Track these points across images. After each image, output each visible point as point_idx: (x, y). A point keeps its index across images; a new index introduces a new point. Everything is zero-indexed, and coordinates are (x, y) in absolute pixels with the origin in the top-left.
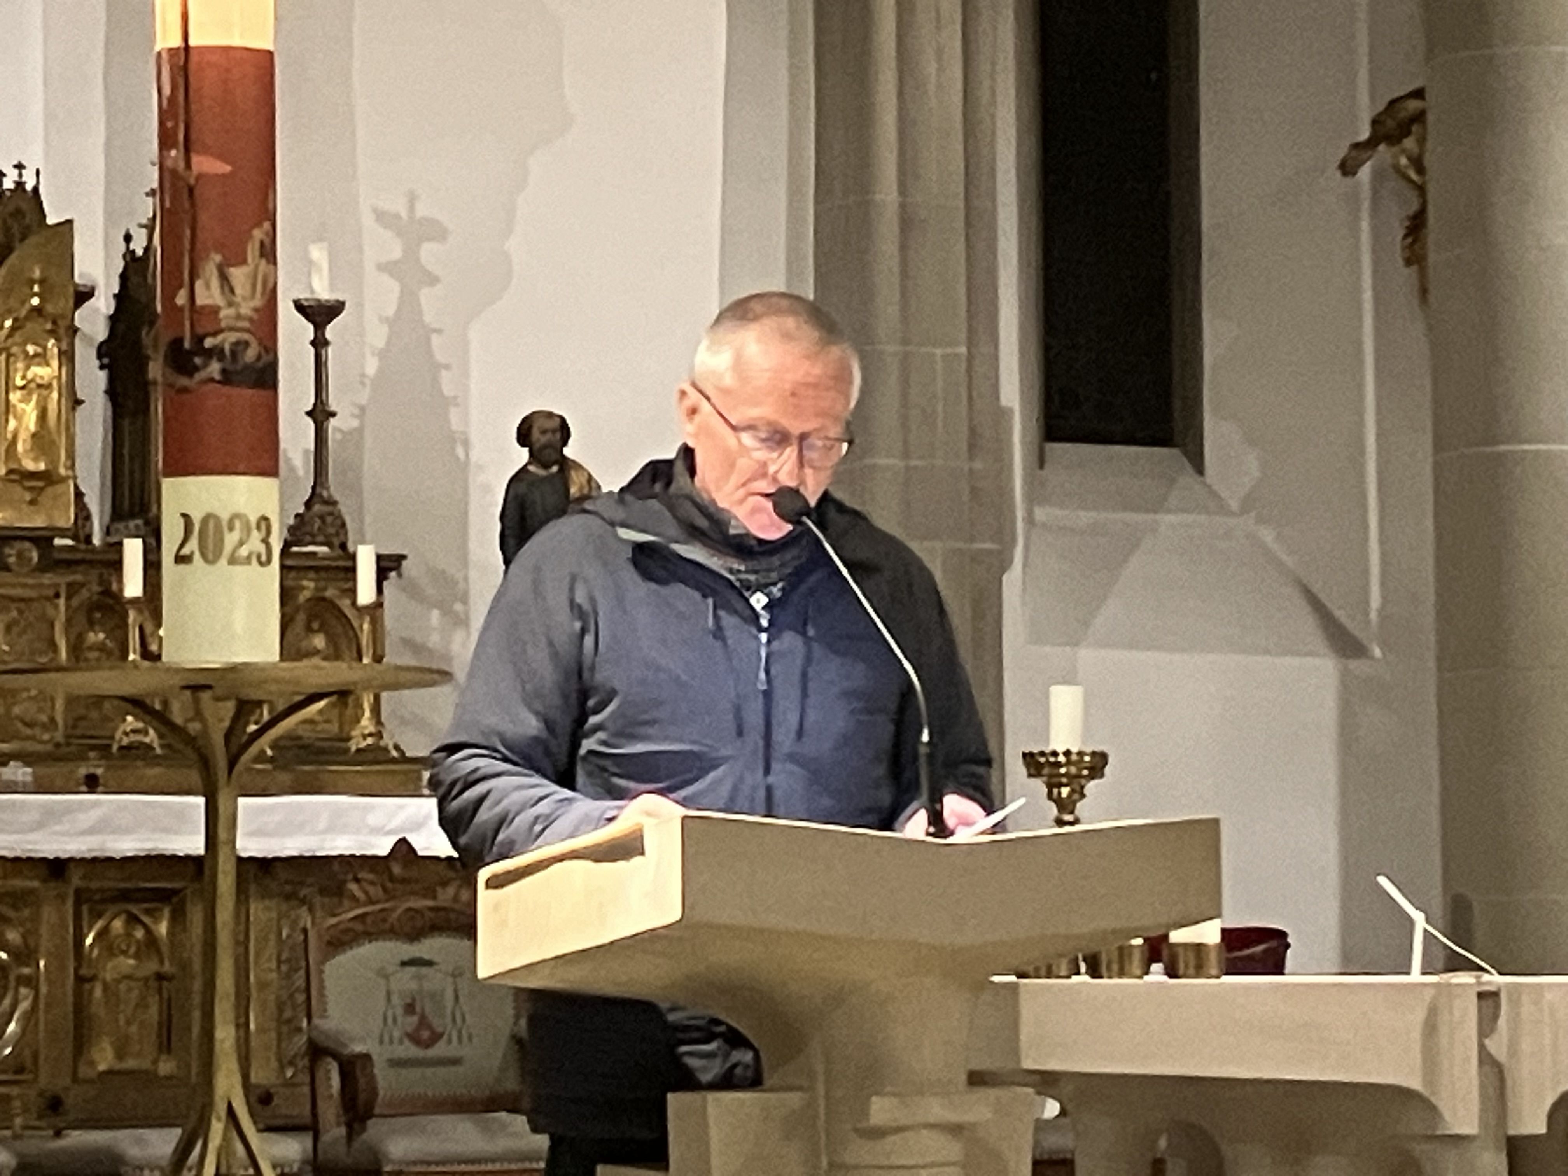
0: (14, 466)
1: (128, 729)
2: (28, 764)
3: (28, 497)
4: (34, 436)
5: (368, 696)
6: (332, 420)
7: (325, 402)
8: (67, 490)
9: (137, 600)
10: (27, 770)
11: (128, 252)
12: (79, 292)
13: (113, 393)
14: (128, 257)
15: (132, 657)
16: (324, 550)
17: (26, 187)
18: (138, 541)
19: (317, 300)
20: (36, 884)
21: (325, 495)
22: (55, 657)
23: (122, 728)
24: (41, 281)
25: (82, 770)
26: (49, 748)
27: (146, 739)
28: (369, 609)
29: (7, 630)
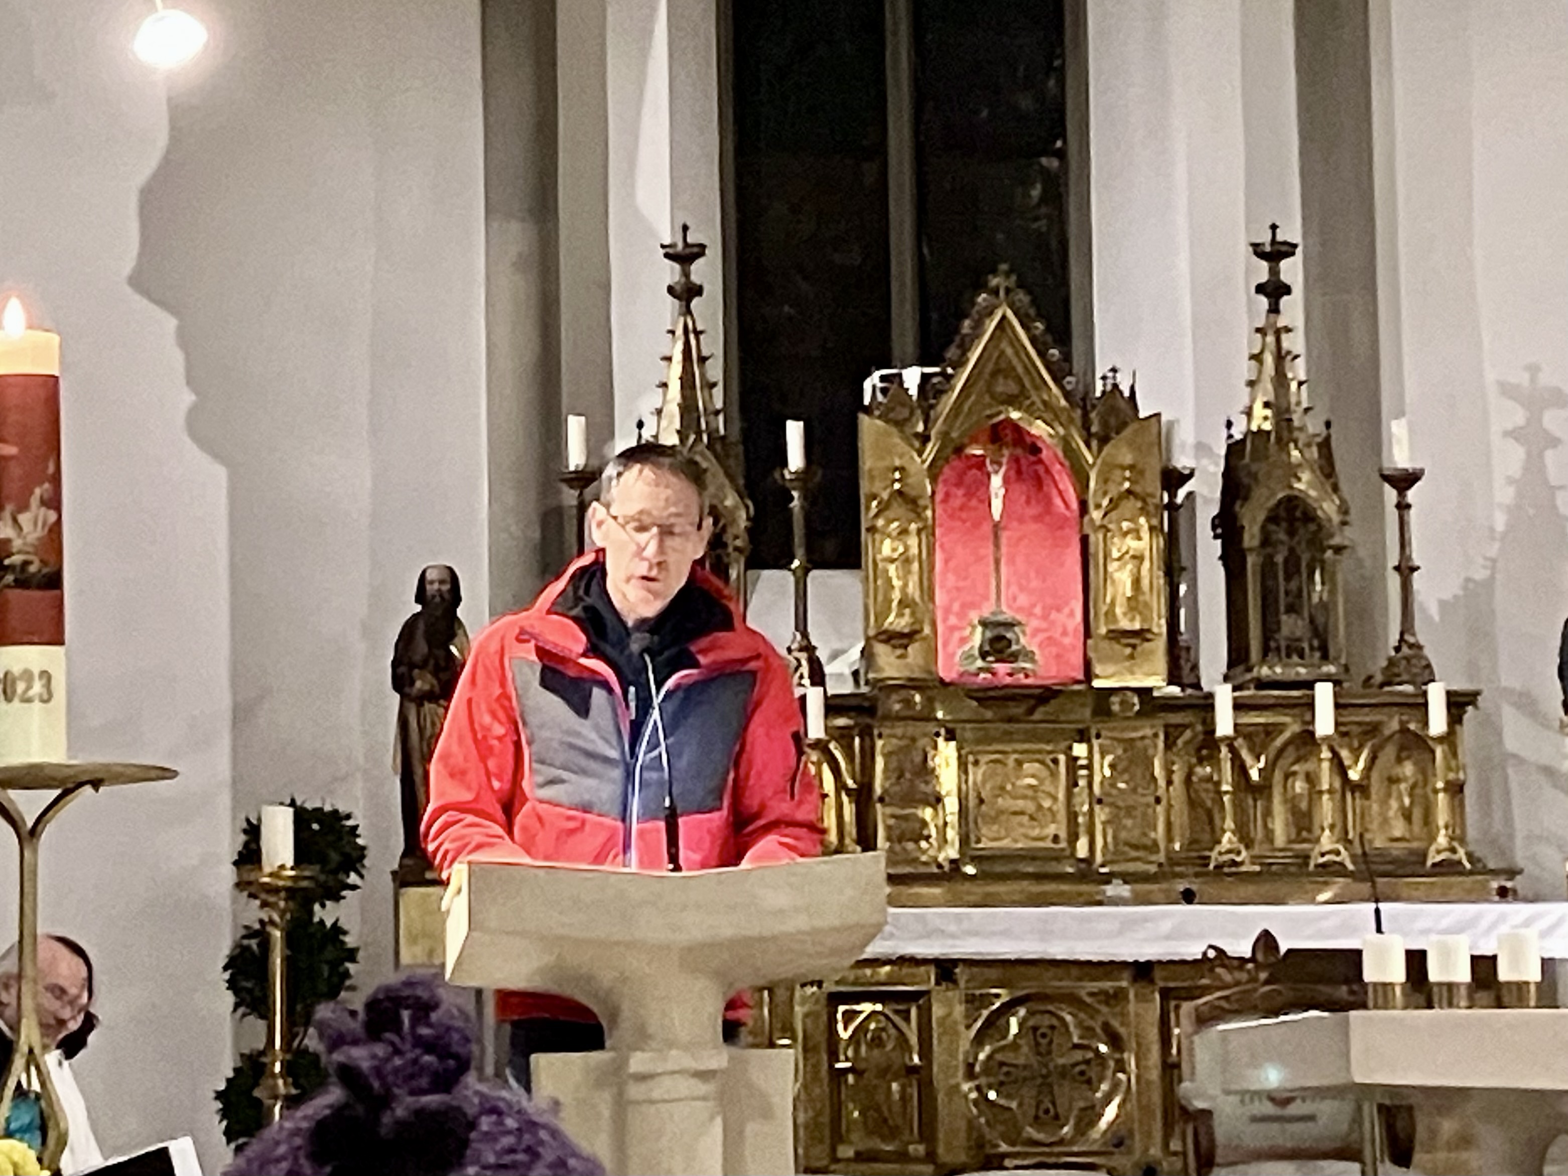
0: (1112, 627)
1: (1223, 850)
2: (1128, 882)
3: (1128, 651)
4: (1129, 599)
5: (1442, 816)
6: (1416, 574)
7: (1410, 558)
8: (1160, 645)
9: (1227, 738)
10: (1127, 887)
11: (1230, 436)
12: (1181, 474)
13: (1224, 558)
14: (1230, 441)
15: (1225, 787)
16: (1408, 688)
17: (1121, 387)
18: (1229, 687)
19: (1396, 469)
20: (1124, 984)
21: (1411, 640)
22: (1156, 789)
23: (1218, 848)
24: (1131, 467)
25: (1181, 886)
26: (1153, 869)
27: (1238, 859)
28: (1440, 740)
29: (1112, 766)
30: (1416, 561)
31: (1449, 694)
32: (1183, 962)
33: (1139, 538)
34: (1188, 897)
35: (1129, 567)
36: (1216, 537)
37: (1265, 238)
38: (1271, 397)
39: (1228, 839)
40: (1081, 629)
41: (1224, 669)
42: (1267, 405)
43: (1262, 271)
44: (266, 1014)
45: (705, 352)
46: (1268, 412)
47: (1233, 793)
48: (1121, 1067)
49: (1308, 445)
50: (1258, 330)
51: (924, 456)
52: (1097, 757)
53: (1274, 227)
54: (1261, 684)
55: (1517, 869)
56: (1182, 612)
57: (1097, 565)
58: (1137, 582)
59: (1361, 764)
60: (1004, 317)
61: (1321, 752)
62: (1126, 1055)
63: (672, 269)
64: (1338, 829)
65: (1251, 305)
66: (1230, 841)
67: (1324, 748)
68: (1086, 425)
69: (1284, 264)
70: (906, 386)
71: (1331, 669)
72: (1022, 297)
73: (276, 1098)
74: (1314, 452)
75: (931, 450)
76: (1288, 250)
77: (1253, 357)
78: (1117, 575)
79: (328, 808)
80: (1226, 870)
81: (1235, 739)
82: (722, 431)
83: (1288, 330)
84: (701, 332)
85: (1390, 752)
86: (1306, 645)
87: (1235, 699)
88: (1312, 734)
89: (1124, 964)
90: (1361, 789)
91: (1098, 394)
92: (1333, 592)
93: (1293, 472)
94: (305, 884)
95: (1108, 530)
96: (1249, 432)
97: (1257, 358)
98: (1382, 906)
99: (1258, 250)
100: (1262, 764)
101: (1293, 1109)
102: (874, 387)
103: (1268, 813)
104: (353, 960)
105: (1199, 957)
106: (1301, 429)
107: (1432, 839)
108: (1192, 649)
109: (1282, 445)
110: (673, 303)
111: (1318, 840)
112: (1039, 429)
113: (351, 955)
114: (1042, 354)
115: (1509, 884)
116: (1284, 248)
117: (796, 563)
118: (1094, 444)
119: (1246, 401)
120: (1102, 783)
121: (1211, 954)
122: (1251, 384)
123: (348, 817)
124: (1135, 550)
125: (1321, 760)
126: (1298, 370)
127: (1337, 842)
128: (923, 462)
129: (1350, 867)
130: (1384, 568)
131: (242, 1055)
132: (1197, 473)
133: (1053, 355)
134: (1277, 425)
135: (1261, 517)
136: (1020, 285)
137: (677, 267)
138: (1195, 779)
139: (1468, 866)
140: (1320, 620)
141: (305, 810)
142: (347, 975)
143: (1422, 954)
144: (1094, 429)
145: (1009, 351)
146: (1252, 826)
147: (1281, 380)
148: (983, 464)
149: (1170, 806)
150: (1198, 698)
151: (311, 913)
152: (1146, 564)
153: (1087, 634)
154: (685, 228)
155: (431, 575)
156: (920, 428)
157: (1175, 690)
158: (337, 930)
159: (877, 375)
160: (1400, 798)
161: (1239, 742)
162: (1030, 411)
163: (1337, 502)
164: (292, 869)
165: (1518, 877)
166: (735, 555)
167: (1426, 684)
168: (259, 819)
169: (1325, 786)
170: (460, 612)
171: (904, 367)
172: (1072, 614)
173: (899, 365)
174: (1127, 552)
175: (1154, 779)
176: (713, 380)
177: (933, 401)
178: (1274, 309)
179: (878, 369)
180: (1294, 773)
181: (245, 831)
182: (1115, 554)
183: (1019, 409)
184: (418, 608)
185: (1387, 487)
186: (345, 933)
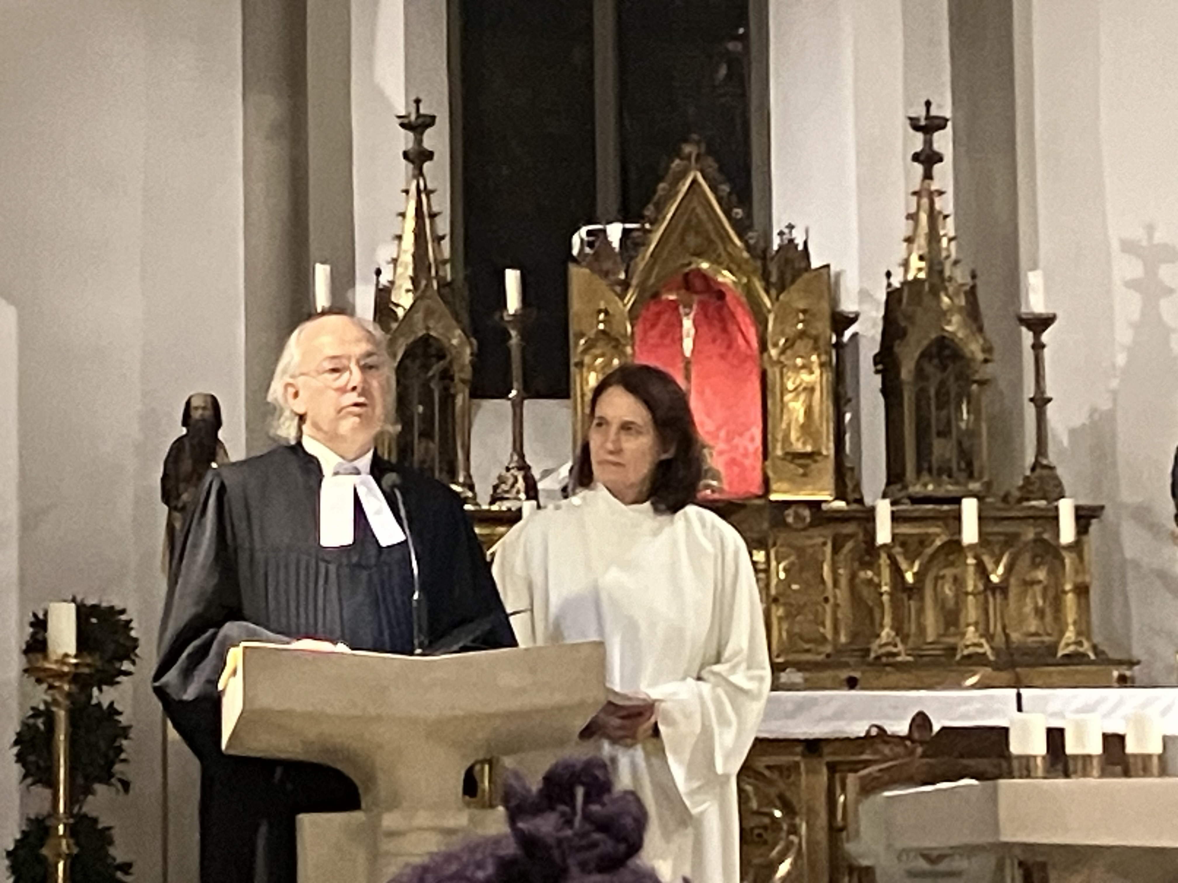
0: (788, 450)
1: (882, 644)
2: (799, 670)
3: (801, 471)
4: (803, 426)
5: (1071, 613)
6: (1049, 406)
7: (1043, 392)
8: (830, 465)
9: (885, 546)
10: (800, 674)
11: (889, 285)
12: (847, 318)
13: (885, 391)
14: (889, 290)
15: (885, 589)
16: (1043, 503)
17: (796, 242)
18: (887, 501)
19: (1032, 314)
20: (798, 758)
21: (1045, 462)
22: (824, 591)
23: (878, 642)
24: (804, 312)
25: (844, 674)
26: (820, 658)
27: (895, 650)
28: (1069, 547)
29: (785, 570)
30: (1049, 394)
31: (1078, 509)
32: (848, 739)
33: (811, 372)
34: (852, 684)
35: (802, 397)
36: (877, 372)
37: (920, 112)
38: (924, 251)
39: (886, 633)
40: (761, 449)
41: (883, 486)
42: (921, 258)
43: (918, 142)
44: (53, 785)
45: (435, 209)
46: (923, 264)
47: (891, 594)
48: (794, 830)
49: (957, 294)
50: (915, 193)
51: (626, 301)
52: (773, 563)
53: (928, 104)
54: (915, 500)
55: (1135, 660)
56: (848, 437)
57: (774, 394)
58: (808, 412)
59: (1001, 570)
60: (694, 181)
61: (966, 558)
62: (797, 820)
63: (406, 138)
64: (981, 627)
65: (907, 173)
66: (888, 635)
67: (970, 555)
68: (765, 277)
69: (937, 136)
70: (610, 239)
71: (974, 486)
72: (711, 163)
73: (59, 856)
74: (962, 301)
75: (631, 297)
76: (938, 124)
77: (909, 217)
78: (792, 405)
79: (104, 604)
80: (884, 660)
81: (893, 547)
82: (449, 278)
83: (941, 193)
84: (432, 192)
85: (1025, 560)
86: (954, 466)
87: (893, 513)
88: (959, 542)
89: (798, 741)
90: (1003, 588)
91: (775, 247)
92: (977, 420)
93: (943, 315)
94: (86, 670)
95: (784, 366)
96: (905, 283)
97: (913, 217)
98: (1023, 691)
99: (915, 124)
100: (916, 569)
101: (942, 866)
102: (582, 240)
103: (921, 611)
104: (126, 737)
105: (862, 734)
106: (950, 279)
107: (1062, 633)
108: (856, 470)
109: (935, 292)
110: (406, 166)
111: (963, 635)
112: (726, 277)
113: (125, 732)
114: (728, 213)
115: (1128, 673)
116: (937, 122)
117: (514, 393)
118: (773, 292)
119: (903, 255)
120: (777, 585)
121: (874, 732)
122: (909, 240)
123: (123, 612)
124: (807, 383)
125: (967, 565)
126: (949, 228)
127: (981, 636)
128: (625, 305)
129: (992, 658)
130: (1021, 399)
131: (29, 819)
132: (860, 319)
133: (737, 214)
134: (930, 273)
135: (917, 355)
136: (710, 152)
137: (411, 135)
138: (857, 581)
139: (1092, 656)
140: (966, 444)
141: (84, 606)
142: (120, 750)
143: (1061, 732)
144: (774, 279)
145: (699, 210)
146: (906, 621)
147: (933, 237)
148: (677, 308)
149: (837, 606)
150: (862, 512)
151: (90, 697)
152: (817, 394)
153: (765, 455)
154: (418, 101)
155: (195, 403)
156: (622, 276)
157: (841, 504)
158: (113, 711)
159: (583, 231)
160: (1034, 597)
161: (898, 549)
162: (716, 261)
163: (981, 341)
164: (76, 657)
165: (1136, 668)
166: (460, 386)
167: (1057, 500)
168: (46, 614)
169: (970, 589)
170: (221, 434)
171: (609, 222)
172: (752, 439)
173: (604, 222)
174: (800, 385)
175: (823, 581)
176: (441, 233)
177: (633, 253)
178: (928, 176)
179: (585, 225)
180: (943, 577)
181: (32, 625)
182: (790, 386)
183: (708, 260)
184: (184, 431)
185: (1024, 329)
186: (120, 713)
